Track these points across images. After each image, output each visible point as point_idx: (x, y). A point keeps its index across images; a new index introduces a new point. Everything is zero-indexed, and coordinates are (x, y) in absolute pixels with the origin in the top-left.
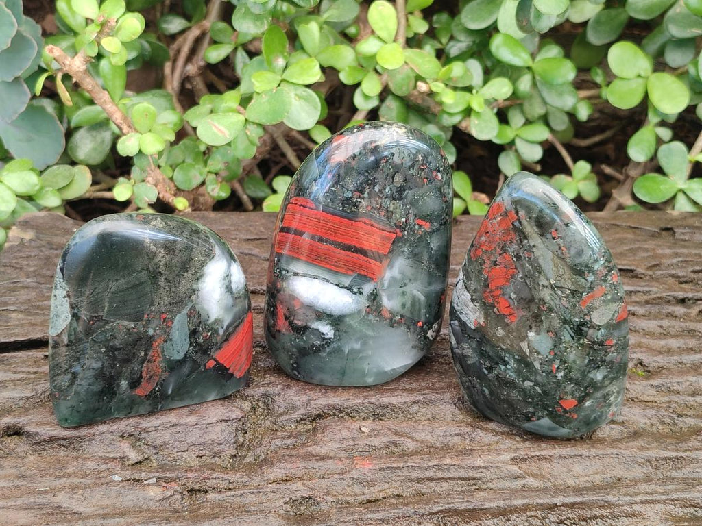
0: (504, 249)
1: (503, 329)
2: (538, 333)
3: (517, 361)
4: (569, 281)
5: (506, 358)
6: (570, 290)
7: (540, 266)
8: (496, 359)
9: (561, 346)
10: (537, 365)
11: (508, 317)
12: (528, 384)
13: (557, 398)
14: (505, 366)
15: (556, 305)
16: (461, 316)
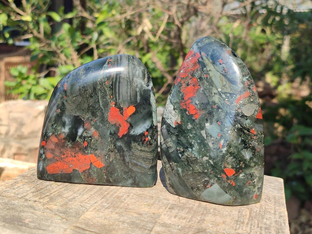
0: (193, 75)
1: (191, 124)
2: (211, 123)
3: (199, 144)
4: (229, 88)
5: (193, 143)
6: (230, 94)
7: (212, 81)
8: (187, 145)
9: (225, 130)
10: (210, 145)
11: (194, 116)
12: (205, 158)
13: (223, 167)
14: (192, 148)
15: (222, 104)
16: (167, 121)
